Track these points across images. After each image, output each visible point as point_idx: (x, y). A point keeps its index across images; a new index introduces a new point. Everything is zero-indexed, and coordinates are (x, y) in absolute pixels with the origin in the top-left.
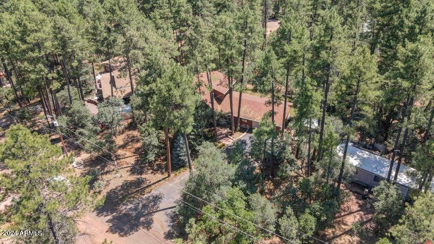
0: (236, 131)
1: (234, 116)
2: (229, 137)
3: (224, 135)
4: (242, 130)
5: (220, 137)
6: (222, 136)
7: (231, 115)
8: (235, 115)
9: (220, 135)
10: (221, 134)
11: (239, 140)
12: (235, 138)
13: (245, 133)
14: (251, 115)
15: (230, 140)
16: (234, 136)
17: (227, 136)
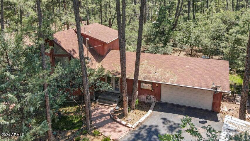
0: (130, 108)
1: (127, 77)
2: (118, 120)
3: (108, 117)
4: (144, 106)
5: (98, 121)
6: (103, 119)
7: (120, 76)
8: (130, 75)
9: (100, 117)
10: (102, 115)
11: (141, 127)
12: (132, 122)
13: (150, 111)
14: (158, 74)
15: (122, 128)
16: (129, 118)
17: (113, 119)
